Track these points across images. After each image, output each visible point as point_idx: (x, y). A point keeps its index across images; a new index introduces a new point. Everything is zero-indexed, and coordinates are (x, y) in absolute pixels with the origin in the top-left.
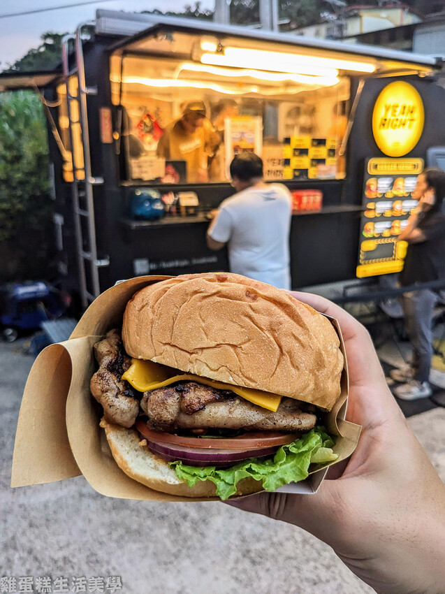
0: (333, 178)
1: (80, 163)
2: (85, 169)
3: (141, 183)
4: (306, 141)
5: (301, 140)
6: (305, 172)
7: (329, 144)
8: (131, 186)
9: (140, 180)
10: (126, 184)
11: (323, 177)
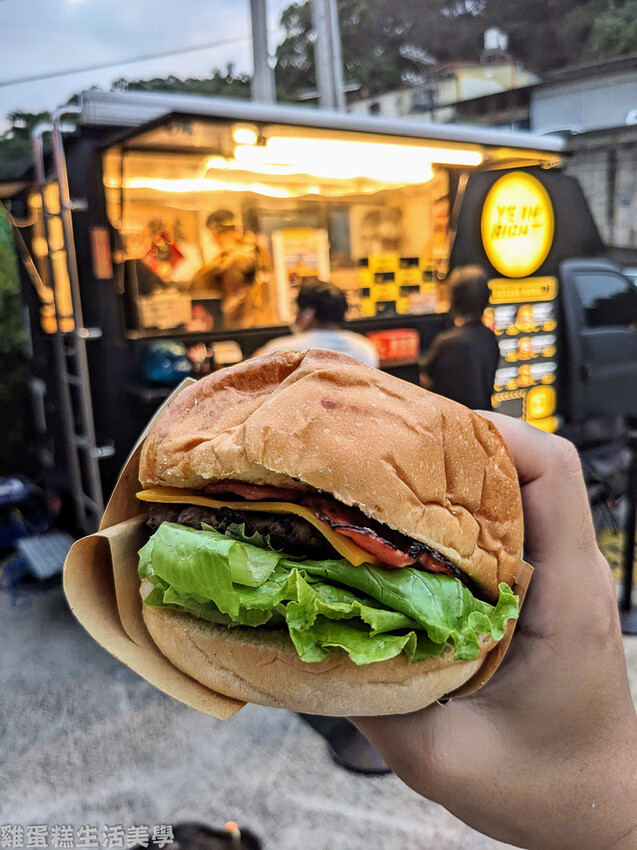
0: (432, 312)
1: (66, 308)
2: (73, 317)
3: (156, 334)
4: (390, 261)
5: (384, 261)
6: (391, 305)
7: (424, 265)
8: (142, 339)
9: (155, 329)
10: (135, 336)
11: (418, 310)
